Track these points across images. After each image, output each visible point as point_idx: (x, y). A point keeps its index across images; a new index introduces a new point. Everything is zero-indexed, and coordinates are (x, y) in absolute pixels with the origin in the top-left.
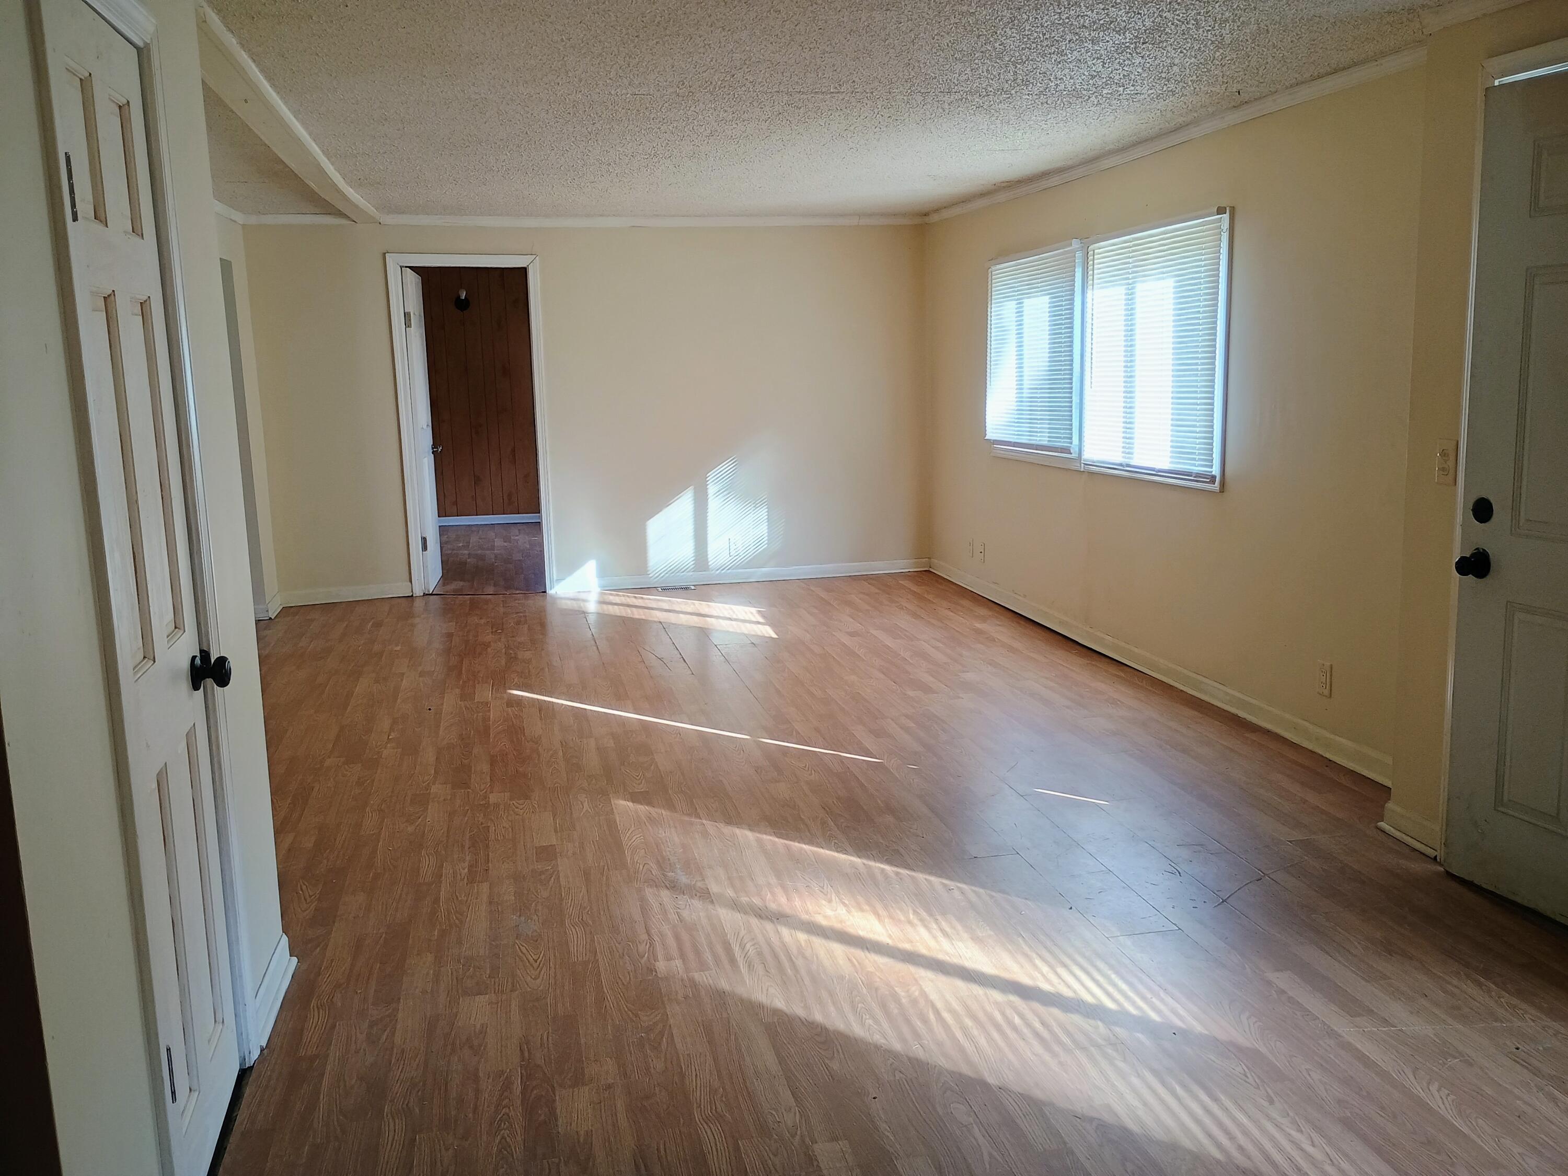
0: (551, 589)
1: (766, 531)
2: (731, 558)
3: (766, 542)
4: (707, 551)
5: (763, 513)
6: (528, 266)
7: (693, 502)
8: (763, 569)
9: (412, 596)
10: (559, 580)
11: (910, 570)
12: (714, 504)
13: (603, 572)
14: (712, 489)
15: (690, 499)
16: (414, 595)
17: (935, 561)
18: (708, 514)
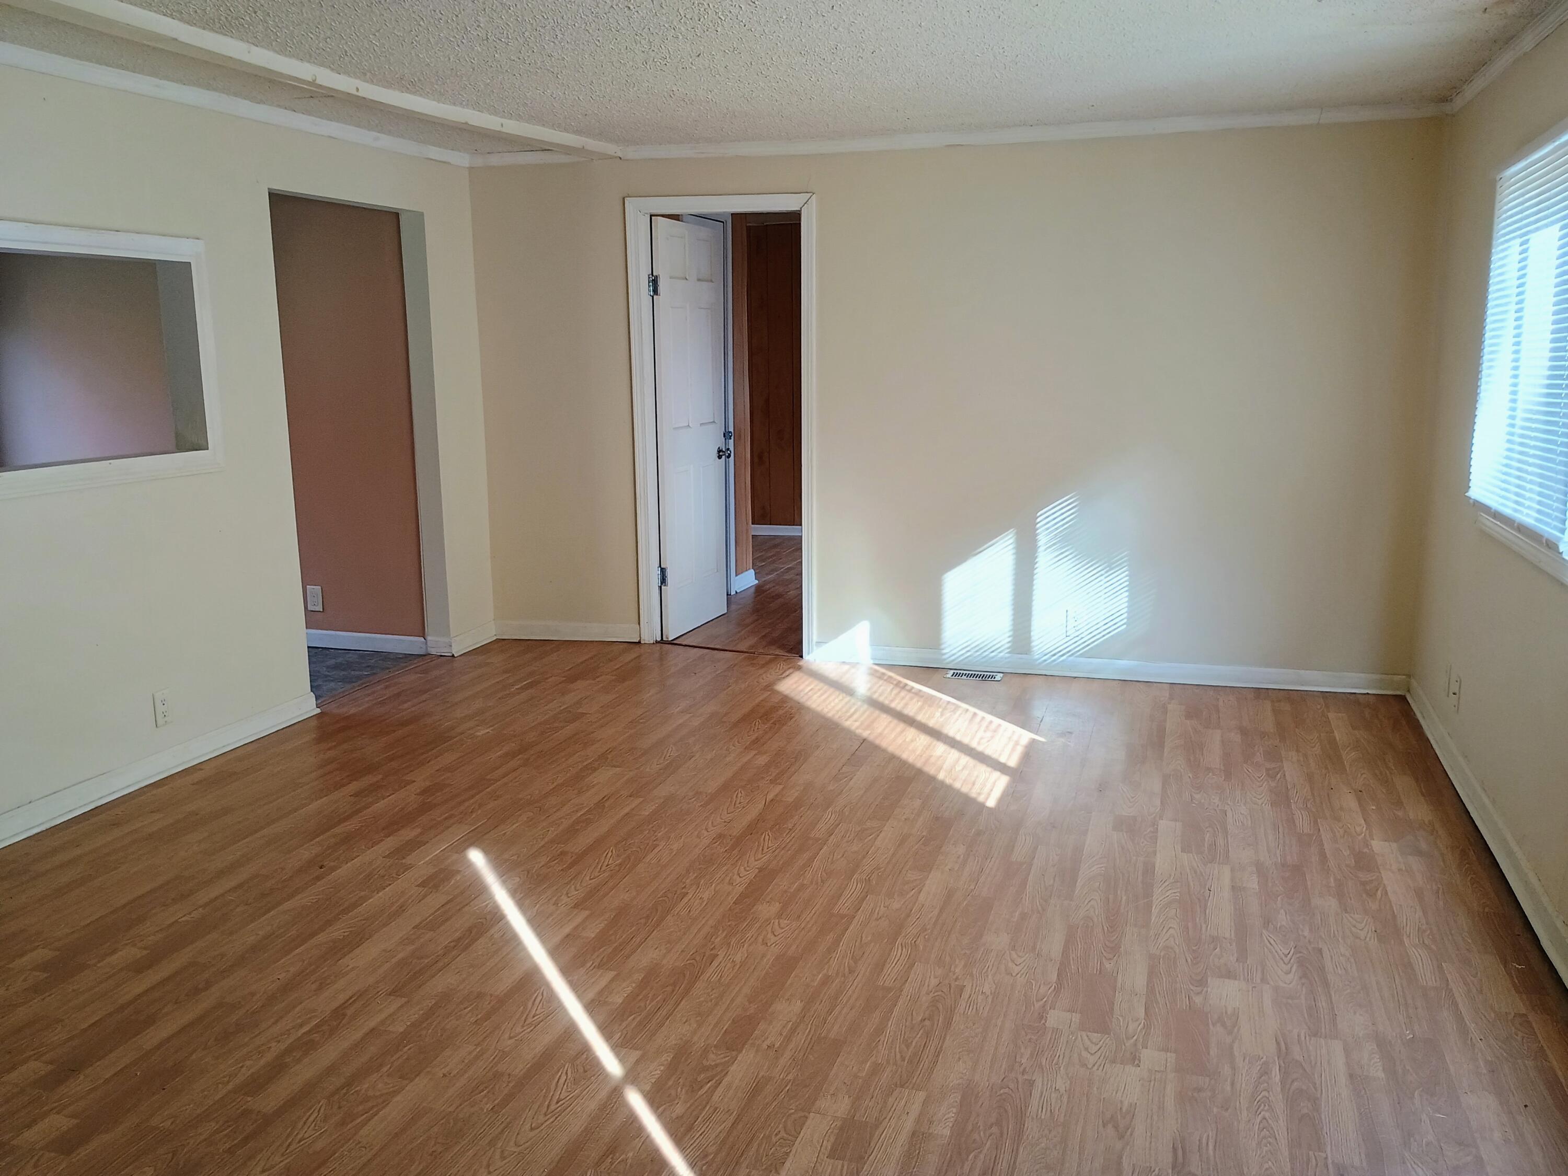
0: (809, 654)
1: (1126, 604)
2: (1068, 638)
3: (1125, 621)
4: (1030, 626)
5: (1122, 577)
6: (801, 208)
7: (1014, 551)
8: (1120, 662)
9: (639, 642)
10: (819, 643)
11: (1369, 692)
12: (1044, 558)
13: (876, 640)
14: (1043, 539)
15: (1011, 547)
16: (642, 642)
17: (1414, 683)
18: (1035, 572)
